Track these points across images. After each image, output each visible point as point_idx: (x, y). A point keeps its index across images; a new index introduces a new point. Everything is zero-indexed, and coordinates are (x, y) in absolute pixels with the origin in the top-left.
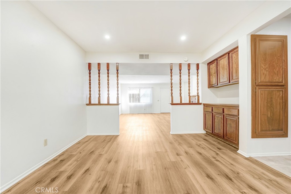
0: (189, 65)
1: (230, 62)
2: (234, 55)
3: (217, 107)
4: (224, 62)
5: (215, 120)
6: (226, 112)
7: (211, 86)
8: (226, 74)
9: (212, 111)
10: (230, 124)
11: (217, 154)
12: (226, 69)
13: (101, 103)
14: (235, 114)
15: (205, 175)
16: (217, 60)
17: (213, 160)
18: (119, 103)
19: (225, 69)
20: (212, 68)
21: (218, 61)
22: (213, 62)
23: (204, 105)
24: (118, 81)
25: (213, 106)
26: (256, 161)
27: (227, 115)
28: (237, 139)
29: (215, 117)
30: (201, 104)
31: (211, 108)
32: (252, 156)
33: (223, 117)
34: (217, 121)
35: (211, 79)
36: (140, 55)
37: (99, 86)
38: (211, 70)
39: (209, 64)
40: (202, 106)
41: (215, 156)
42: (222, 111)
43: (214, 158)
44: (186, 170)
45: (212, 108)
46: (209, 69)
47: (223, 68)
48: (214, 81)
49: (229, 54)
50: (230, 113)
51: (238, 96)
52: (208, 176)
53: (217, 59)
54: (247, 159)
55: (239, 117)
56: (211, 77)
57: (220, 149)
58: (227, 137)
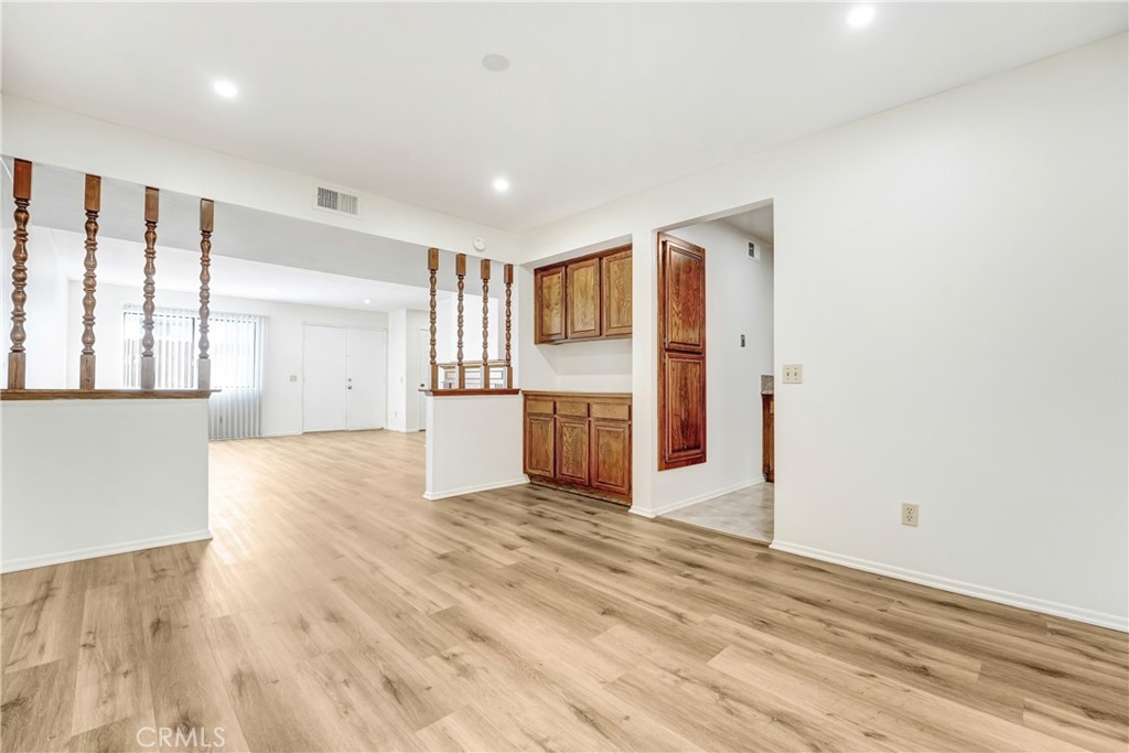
0: (486, 264)
1: (604, 282)
2: (614, 267)
3: (570, 399)
4: (585, 277)
5: (565, 438)
6: (597, 412)
7: (544, 338)
8: (592, 311)
9: (555, 413)
10: (608, 445)
11: (596, 525)
12: (593, 298)
13: (100, 384)
14: (621, 417)
15: (607, 570)
16: (566, 267)
17: (597, 537)
18: (212, 388)
19: (589, 299)
20: (549, 287)
21: (568, 270)
22: (554, 270)
23: (527, 395)
24: (209, 285)
25: (557, 400)
26: (671, 521)
27: (598, 419)
28: (626, 480)
29: (565, 429)
30: (516, 392)
31: (551, 404)
32: (659, 514)
33: (587, 426)
34: (570, 441)
35: (545, 318)
36: (322, 192)
37: (86, 298)
38: (545, 291)
39: (542, 272)
40: (520, 398)
41: (596, 530)
42: (585, 410)
43: (597, 534)
44: (560, 573)
45: (555, 403)
46: (539, 289)
47: (584, 293)
48: (555, 324)
49: (601, 259)
50: (608, 416)
51: (629, 371)
52: (615, 570)
53: (565, 264)
54: (653, 520)
55: (630, 426)
56: (546, 311)
57: (593, 513)
58: (600, 480)
